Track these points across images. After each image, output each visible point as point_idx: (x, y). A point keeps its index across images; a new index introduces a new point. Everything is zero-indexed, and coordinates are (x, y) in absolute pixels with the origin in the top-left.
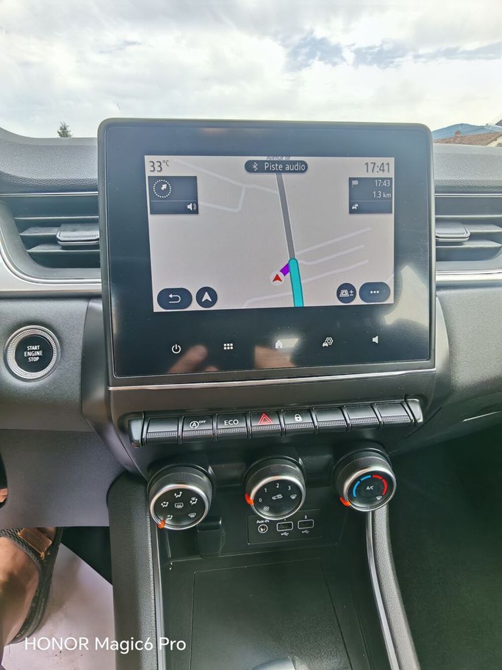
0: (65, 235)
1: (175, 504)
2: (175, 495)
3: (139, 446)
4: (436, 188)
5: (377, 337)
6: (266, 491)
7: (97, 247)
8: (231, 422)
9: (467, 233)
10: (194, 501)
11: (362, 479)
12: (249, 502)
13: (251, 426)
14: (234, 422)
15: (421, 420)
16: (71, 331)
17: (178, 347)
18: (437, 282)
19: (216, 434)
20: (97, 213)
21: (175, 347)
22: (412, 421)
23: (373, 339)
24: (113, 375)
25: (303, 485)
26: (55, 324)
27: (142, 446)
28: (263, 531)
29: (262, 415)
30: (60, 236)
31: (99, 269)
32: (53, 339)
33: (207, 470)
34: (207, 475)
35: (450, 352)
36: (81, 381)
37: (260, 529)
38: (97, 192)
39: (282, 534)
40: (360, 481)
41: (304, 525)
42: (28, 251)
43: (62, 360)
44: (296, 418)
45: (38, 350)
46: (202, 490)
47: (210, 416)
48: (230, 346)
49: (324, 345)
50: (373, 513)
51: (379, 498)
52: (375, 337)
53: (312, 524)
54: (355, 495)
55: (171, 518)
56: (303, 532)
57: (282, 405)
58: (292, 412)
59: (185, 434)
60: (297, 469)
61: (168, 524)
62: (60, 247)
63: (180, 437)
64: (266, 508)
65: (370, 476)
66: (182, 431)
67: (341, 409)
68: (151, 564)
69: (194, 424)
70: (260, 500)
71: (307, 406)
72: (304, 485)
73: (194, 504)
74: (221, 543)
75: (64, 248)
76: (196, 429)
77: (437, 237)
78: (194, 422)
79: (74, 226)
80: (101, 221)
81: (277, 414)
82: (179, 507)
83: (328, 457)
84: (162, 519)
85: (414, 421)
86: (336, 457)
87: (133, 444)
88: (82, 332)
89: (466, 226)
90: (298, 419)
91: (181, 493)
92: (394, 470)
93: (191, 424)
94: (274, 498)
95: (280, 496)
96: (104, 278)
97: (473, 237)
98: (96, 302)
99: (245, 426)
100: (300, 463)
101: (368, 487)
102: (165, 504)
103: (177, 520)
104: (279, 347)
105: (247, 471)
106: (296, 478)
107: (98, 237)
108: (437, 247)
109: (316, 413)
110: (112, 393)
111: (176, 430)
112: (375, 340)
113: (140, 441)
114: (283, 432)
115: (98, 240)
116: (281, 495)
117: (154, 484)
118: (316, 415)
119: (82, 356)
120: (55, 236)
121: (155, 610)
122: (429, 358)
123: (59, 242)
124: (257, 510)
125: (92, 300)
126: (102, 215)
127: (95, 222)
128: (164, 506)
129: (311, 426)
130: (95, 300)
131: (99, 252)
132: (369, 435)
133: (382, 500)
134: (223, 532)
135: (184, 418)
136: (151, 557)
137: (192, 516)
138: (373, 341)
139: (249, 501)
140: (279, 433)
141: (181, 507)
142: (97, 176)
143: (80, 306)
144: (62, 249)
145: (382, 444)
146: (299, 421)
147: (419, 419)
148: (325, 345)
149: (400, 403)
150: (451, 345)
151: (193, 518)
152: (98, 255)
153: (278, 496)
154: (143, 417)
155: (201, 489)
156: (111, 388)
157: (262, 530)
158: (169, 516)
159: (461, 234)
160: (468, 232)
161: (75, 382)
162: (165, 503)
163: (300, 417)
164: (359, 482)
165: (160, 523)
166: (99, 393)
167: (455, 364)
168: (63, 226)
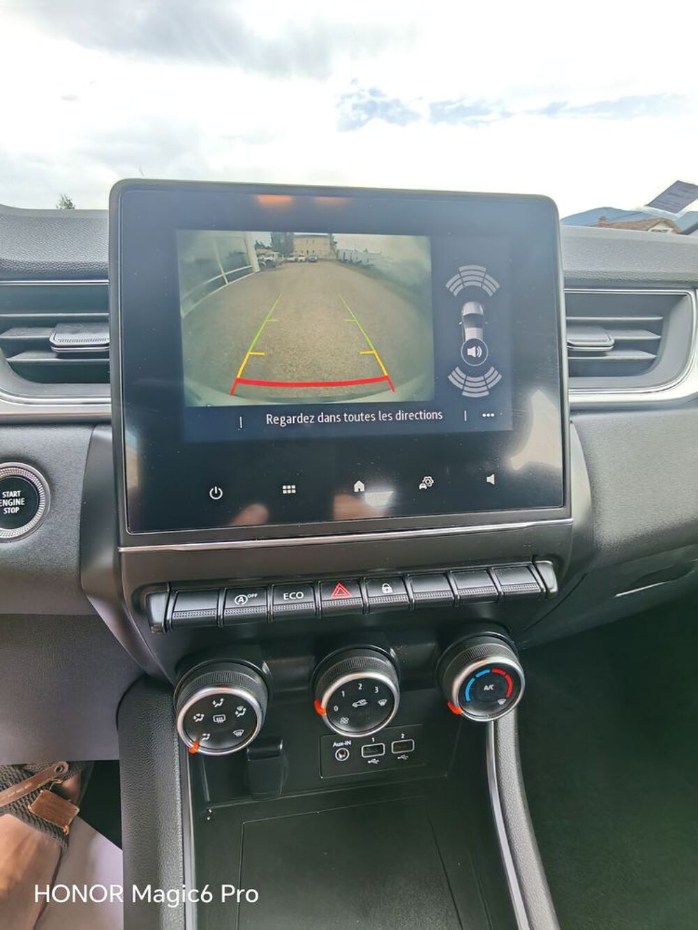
0: (60, 338)
1: (214, 717)
2: (214, 703)
3: (162, 631)
4: (565, 280)
5: (493, 476)
6: (344, 695)
7: (106, 355)
8: (292, 596)
9: (610, 340)
10: (241, 712)
11: (478, 676)
12: (319, 711)
13: (321, 600)
14: (297, 595)
15: (555, 589)
16: (67, 469)
17: (218, 491)
18: (571, 403)
19: (272, 613)
20: (106, 309)
21: (214, 491)
22: (542, 590)
23: (488, 478)
24: (125, 530)
25: (395, 685)
26: (44, 460)
27: (166, 631)
28: (343, 758)
29: (337, 584)
30: (54, 339)
31: (109, 385)
32: (40, 482)
33: (261, 668)
34: (261, 674)
35: (593, 497)
36: (80, 541)
37: (338, 756)
38: (107, 281)
39: (369, 762)
40: (475, 677)
41: (400, 747)
42: (9, 359)
43: (53, 511)
44: (384, 588)
45: (18, 498)
46: (253, 696)
47: (264, 587)
48: (291, 489)
49: (421, 486)
50: (496, 722)
51: (501, 702)
52: (489, 476)
53: (412, 746)
54: (468, 698)
55: (208, 738)
56: (399, 758)
57: (364, 571)
58: (377, 581)
59: (228, 613)
60: (388, 663)
61: (204, 747)
62: (54, 355)
63: (220, 616)
64: (345, 720)
65: (488, 671)
66: (224, 609)
67: (446, 575)
68: (179, 809)
69: (241, 599)
70: (336, 708)
71: (399, 572)
72: (398, 684)
73: (240, 716)
74: (282, 777)
75: (60, 356)
76: (244, 606)
77: (569, 344)
78: (241, 596)
79: (76, 327)
80: (112, 320)
81: (357, 583)
82: (220, 720)
83: (431, 645)
84: (194, 740)
85: (545, 590)
86: (442, 645)
87: (152, 628)
88: (82, 472)
89: (609, 331)
90: (387, 590)
91: (222, 700)
92: (522, 662)
93: (236, 599)
94: (355, 705)
95: (363, 702)
96: (115, 396)
97: (618, 345)
98: (103, 430)
99: (313, 600)
100: (392, 655)
101: (486, 687)
102: (199, 718)
103: (216, 739)
104: (359, 490)
105: (317, 668)
106: (386, 675)
107: (108, 341)
108: (570, 358)
109: (411, 581)
110: (123, 555)
111: (215, 607)
112: (491, 479)
113: (163, 625)
114: (366, 609)
115: (107, 345)
116: (364, 700)
117: (184, 688)
118: (411, 586)
119: (82, 504)
120: (48, 340)
121: (184, 877)
122: (564, 505)
123: (52, 348)
124: (332, 724)
125: (98, 427)
126: (114, 312)
127: (104, 320)
128: (198, 720)
129: (405, 599)
130: (103, 427)
131: (109, 362)
132: (486, 614)
133: (506, 705)
134: (285, 760)
135: (227, 590)
136: (179, 798)
137: (239, 733)
138: (488, 481)
139: (321, 710)
140: (360, 609)
141: (223, 721)
142: (108, 259)
143: (82, 435)
144: (58, 357)
145: (505, 627)
146: (388, 594)
147: (552, 588)
148: (423, 487)
149: (526, 567)
150: (593, 487)
151: (240, 737)
152: (107, 366)
153: (360, 702)
154: (168, 591)
155: (251, 694)
156: (122, 550)
157: (341, 756)
158: (205, 735)
159: (603, 341)
160: (611, 338)
161: (71, 542)
162: (198, 715)
163: (389, 588)
164: (473, 680)
165: (192, 746)
166: (106, 559)
167: (600, 512)
168: (59, 327)
